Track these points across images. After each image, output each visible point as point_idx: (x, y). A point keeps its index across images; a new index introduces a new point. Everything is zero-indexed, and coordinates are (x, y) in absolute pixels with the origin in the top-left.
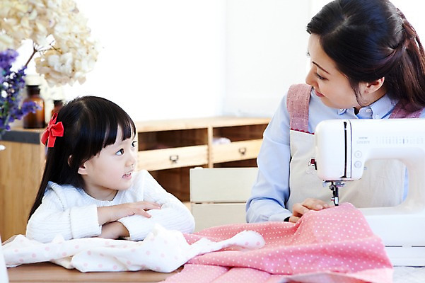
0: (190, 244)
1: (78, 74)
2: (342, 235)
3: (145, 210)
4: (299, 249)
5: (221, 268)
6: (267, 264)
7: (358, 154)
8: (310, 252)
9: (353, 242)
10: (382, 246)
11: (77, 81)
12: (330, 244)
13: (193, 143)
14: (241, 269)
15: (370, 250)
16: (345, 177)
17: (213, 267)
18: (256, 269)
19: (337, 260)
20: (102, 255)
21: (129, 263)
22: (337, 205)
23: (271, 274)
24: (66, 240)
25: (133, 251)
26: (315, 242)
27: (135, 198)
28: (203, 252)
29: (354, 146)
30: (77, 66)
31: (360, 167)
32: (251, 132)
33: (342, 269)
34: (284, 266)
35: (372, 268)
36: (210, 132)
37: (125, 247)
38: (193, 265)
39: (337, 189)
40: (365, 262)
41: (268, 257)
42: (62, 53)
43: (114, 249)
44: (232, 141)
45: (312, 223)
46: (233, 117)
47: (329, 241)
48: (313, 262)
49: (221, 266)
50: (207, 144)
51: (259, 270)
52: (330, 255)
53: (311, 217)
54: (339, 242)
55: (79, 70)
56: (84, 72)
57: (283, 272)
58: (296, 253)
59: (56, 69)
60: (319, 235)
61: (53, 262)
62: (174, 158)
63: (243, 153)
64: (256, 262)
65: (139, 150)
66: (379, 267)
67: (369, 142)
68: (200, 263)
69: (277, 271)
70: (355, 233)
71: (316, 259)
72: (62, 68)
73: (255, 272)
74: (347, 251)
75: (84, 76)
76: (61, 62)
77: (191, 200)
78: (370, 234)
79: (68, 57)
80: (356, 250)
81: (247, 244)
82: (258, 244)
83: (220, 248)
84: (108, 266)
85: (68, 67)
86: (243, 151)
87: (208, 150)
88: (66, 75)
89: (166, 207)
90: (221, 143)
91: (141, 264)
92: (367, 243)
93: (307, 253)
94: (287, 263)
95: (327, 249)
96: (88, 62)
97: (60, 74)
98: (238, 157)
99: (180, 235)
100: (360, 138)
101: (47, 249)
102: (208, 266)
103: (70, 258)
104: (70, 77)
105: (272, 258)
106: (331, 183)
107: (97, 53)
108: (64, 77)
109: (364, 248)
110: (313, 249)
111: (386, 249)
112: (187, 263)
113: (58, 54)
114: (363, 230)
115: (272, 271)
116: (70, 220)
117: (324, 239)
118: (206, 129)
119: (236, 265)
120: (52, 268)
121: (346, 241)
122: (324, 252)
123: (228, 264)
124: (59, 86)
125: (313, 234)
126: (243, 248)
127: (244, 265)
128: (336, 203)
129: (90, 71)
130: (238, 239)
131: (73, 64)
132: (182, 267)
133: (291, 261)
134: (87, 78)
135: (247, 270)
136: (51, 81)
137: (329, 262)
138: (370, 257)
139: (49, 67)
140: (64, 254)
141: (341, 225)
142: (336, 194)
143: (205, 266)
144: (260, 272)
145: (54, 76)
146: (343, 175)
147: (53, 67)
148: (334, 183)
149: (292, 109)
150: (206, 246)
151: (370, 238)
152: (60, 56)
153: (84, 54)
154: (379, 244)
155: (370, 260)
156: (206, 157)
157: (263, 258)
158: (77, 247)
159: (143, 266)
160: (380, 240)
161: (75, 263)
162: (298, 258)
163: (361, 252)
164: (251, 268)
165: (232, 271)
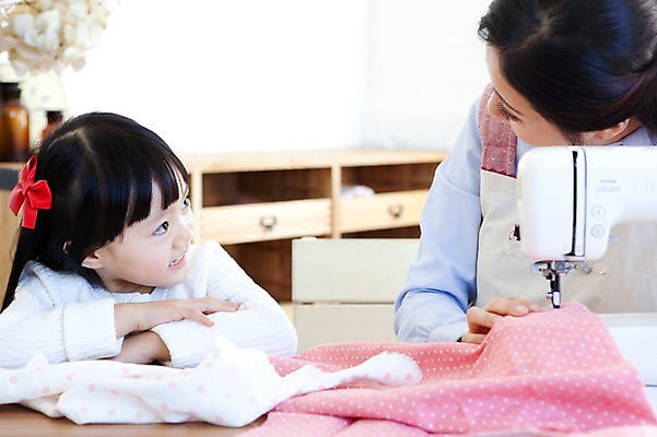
0: (282, 375)
1: (70, 52)
2: (564, 360)
3: (205, 313)
4: (482, 386)
5: (336, 420)
6: (422, 415)
7: (599, 212)
8: (503, 392)
9: (583, 375)
10: (638, 384)
11: (70, 67)
12: (540, 378)
13: (304, 194)
14: (374, 422)
15: (616, 391)
16: (572, 254)
17: (322, 417)
18: (401, 423)
19: (553, 408)
20: (115, 392)
21: (165, 408)
22: (557, 307)
23: (430, 433)
24: (51, 363)
25: (173, 385)
26: (513, 372)
27: (191, 291)
28: (304, 391)
29: (591, 197)
30: (68, 36)
31: (603, 235)
32: (413, 176)
33: (562, 426)
34: (454, 418)
35: (619, 424)
36: (336, 176)
37: (159, 378)
38: (286, 414)
39: (557, 277)
40: (606, 414)
41: (425, 401)
42: (40, 11)
43: (137, 381)
44: (377, 192)
45: (508, 339)
46: (380, 148)
47: (539, 372)
48: (508, 411)
49: (336, 416)
50: (330, 197)
51: (407, 425)
52: (539, 398)
53: (506, 329)
54: (556, 375)
55: (73, 43)
56: (82, 48)
57: (451, 429)
58: (477, 394)
59: (28, 40)
60: (521, 361)
61: (25, 404)
62: (268, 222)
63: (397, 215)
64: (401, 410)
65: (204, 206)
66: (632, 423)
67: (619, 189)
68: (298, 409)
69: (441, 427)
70: (589, 357)
71: (515, 407)
72: (39, 40)
73: (399, 428)
74: (572, 392)
75: (81, 55)
76: (37, 27)
77: (293, 298)
78: (617, 359)
79: (52, 18)
80: (589, 390)
81: (388, 376)
82: (409, 377)
83: (338, 383)
84: (126, 413)
85: (51, 39)
86: (396, 210)
87: (332, 208)
88: (49, 53)
89: (246, 308)
90: (356, 196)
91: (187, 409)
92: (610, 376)
93: (496, 393)
94: (460, 412)
95: (535, 387)
96: (90, 28)
97: (35, 50)
98: (387, 222)
99: (263, 358)
100: (603, 182)
101: (13, 380)
102: (313, 416)
103: (55, 398)
104: (56, 58)
105: (431, 402)
106: (545, 266)
107: (107, 14)
108: (44, 57)
109: (605, 386)
110: (509, 387)
111: (646, 390)
112: (274, 410)
113: (32, 13)
114: (604, 351)
115: (431, 427)
116: (62, 326)
117: (530, 367)
118: (328, 170)
119: (365, 415)
120: (23, 415)
121: (571, 372)
122: (529, 393)
123: (349, 413)
124: (36, 74)
125: (509, 359)
126: (382, 384)
127: (378, 414)
128: (556, 304)
129: (92, 47)
130: (371, 368)
131: (61, 34)
132: (264, 417)
133: (466, 410)
134: (87, 60)
135: (384, 424)
136: (19, 64)
137: (538, 412)
138: (616, 404)
139: (15, 36)
140: (46, 389)
141: (563, 342)
142: (555, 287)
143: (308, 416)
144: (409, 429)
145: (24, 54)
146: (569, 251)
147: (23, 37)
148: (553, 267)
149: (487, 131)
150: (312, 379)
151: (616, 368)
152: (35, 16)
153: (82, 13)
154: (632, 379)
155: (616, 409)
156: (328, 220)
157: (414, 404)
158: (70, 377)
159: (191, 415)
160: (634, 372)
161: (66, 407)
162: (481, 404)
163: (599, 393)
164: (391, 420)
165: (358, 426)
